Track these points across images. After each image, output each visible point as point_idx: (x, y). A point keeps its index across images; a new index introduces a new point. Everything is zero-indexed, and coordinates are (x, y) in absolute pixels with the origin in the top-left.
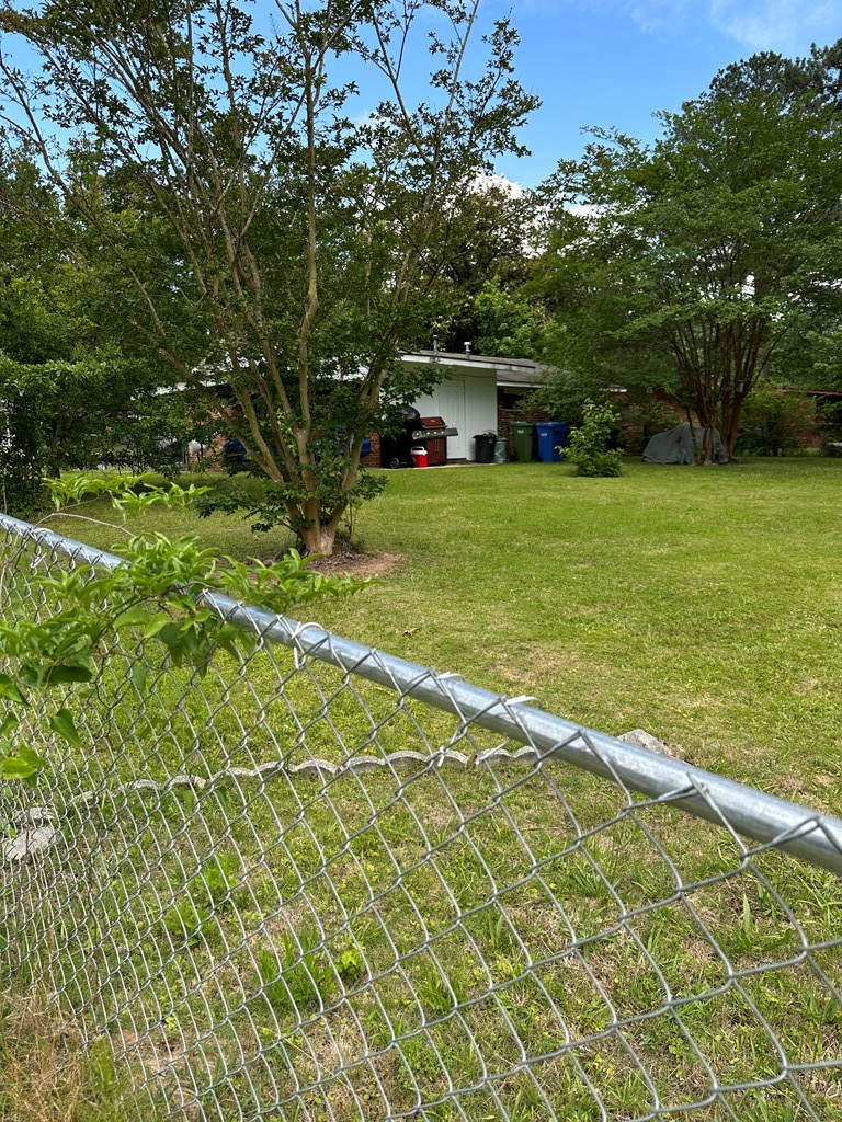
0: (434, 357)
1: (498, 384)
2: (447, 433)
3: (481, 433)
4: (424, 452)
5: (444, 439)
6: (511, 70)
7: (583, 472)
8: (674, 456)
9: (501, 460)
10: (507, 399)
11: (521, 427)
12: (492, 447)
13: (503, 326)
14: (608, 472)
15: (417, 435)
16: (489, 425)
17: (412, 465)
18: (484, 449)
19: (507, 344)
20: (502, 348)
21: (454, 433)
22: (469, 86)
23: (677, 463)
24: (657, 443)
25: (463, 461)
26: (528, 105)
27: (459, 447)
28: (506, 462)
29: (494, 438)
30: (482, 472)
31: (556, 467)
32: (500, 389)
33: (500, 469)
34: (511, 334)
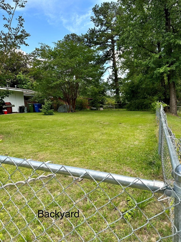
0: (7, 88)
1: (24, 95)
2: (12, 106)
3: (21, 106)
4: (6, 111)
5: (11, 108)
6: (23, 27)
7: (45, 114)
8: (64, 111)
9: (26, 112)
10: (26, 98)
11: (30, 105)
12: (24, 109)
13: (24, 82)
14: (51, 114)
15: (4, 107)
16: (22, 104)
17: (3, 114)
18: (21, 110)
19: (25, 86)
20: (24, 87)
21: (14, 106)
22: (13, 28)
23: (64, 112)
24: (60, 108)
25: (16, 112)
26: (28, 35)
27: (15, 109)
28: (27, 112)
29: (24, 107)
30: (22, 115)
31: (39, 113)
32: (24, 96)
33: (26, 114)
34: (26, 84)
